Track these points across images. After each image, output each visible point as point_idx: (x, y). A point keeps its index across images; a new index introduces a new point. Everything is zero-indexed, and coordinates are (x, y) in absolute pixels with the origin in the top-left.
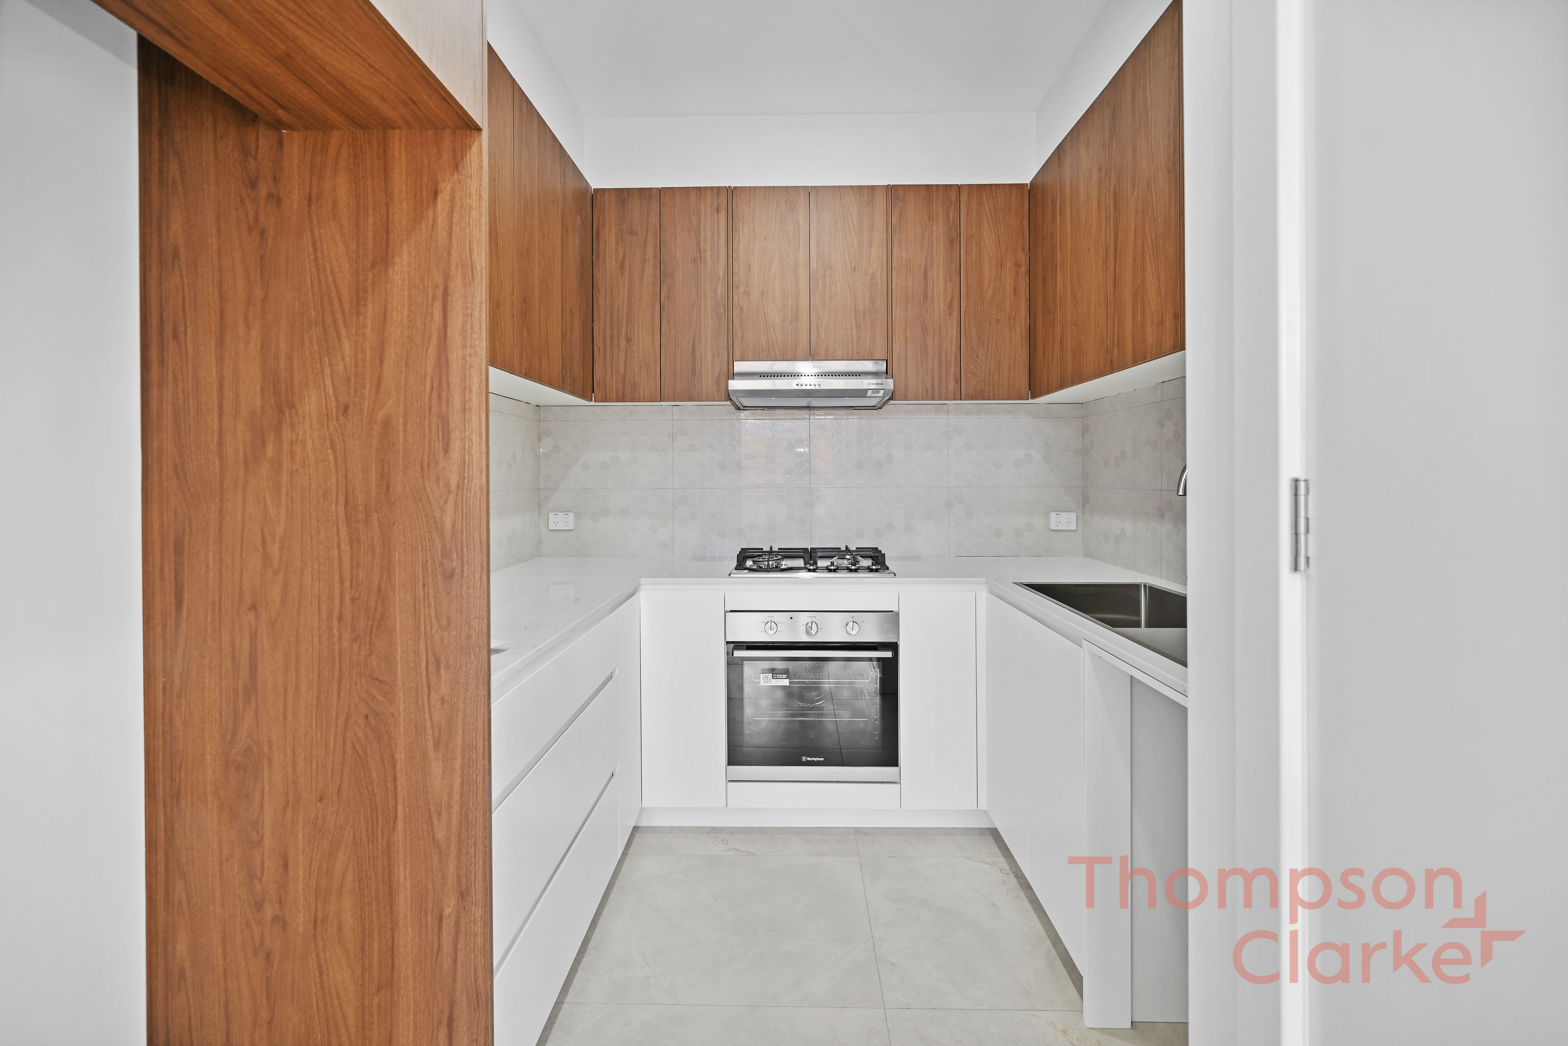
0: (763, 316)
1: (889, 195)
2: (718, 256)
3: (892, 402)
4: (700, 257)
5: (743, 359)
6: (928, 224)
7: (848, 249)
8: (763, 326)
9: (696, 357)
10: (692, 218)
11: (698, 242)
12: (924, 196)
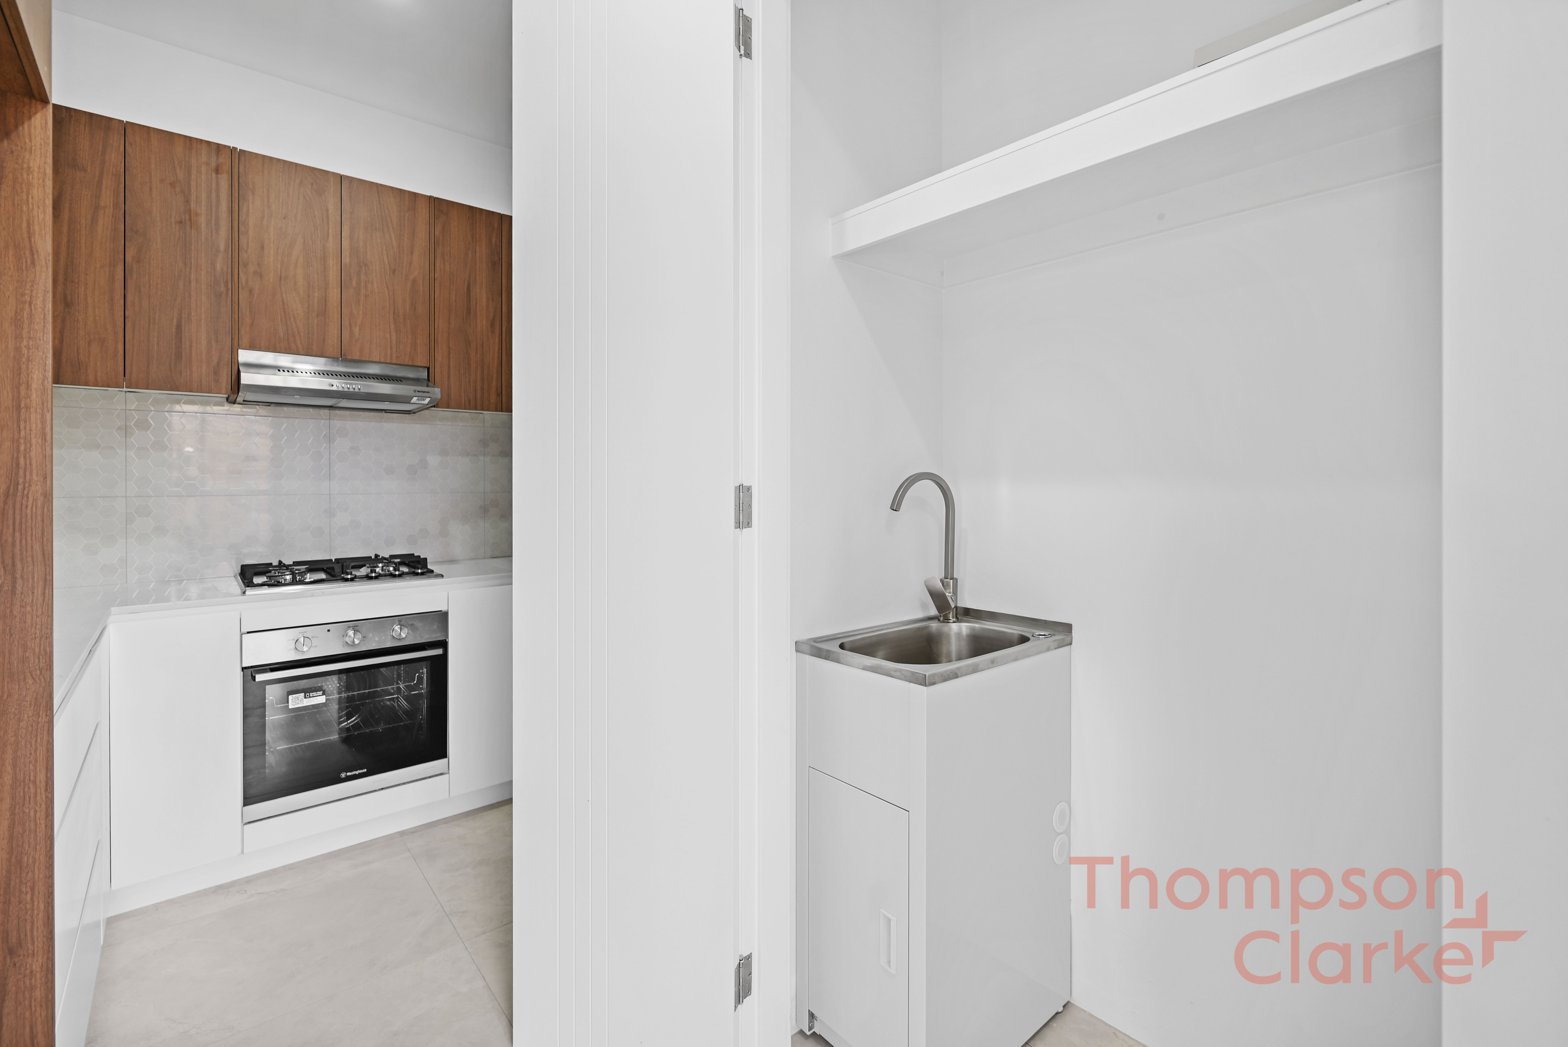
0: (281, 303)
1: (432, 207)
2: (217, 225)
3: (433, 408)
4: (190, 220)
5: (252, 347)
6: (471, 243)
7: (386, 250)
8: (280, 314)
9: (183, 338)
10: (178, 171)
11: (187, 201)
12: (468, 216)
